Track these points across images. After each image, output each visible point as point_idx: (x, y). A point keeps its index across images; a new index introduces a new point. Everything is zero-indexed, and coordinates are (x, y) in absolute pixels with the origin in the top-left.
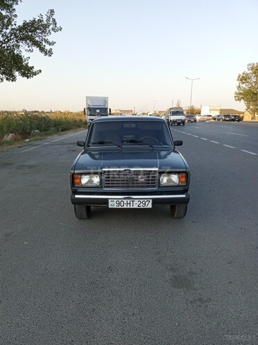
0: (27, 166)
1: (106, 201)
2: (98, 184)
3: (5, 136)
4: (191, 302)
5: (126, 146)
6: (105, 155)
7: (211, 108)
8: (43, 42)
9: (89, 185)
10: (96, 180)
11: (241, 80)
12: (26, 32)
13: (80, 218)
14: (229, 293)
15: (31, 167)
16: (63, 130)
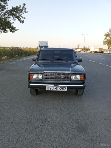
0: (11, 70)
1: (45, 87)
2: (41, 79)
3: (3, 57)
4: (87, 141)
5: (55, 61)
6: (45, 65)
7: (95, 47)
8: (20, 17)
9: (37, 79)
10: (40, 77)
11: (106, 36)
12: (13, 12)
13: (33, 95)
14: (107, 136)
15: (12, 70)
16: (28, 55)
